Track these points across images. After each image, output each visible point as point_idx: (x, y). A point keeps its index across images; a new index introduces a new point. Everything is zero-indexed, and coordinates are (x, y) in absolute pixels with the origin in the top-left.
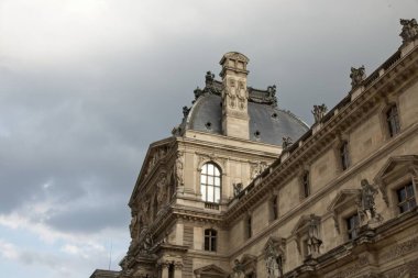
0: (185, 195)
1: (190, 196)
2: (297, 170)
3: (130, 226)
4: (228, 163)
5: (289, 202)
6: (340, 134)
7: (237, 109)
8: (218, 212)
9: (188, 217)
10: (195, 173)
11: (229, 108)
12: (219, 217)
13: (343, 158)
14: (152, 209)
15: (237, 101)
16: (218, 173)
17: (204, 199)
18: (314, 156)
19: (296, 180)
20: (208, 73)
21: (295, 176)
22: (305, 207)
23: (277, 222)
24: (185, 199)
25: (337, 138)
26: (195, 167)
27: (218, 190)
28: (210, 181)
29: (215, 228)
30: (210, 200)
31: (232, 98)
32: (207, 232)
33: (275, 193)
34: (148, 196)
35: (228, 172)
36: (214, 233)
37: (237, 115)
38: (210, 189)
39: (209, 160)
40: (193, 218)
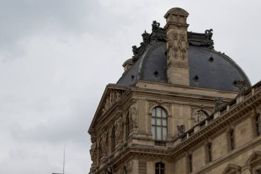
0: (139, 136)
1: (143, 136)
2: (225, 127)
3: (91, 151)
4: (173, 107)
5: (220, 150)
6: (255, 109)
7: (179, 60)
8: (165, 148)
9: (142, 154)
10: (147, 117)
11: (172, 59)
12: (167, 152)
13: (257, 125)
14: (110, 139)
15: (179, 52)
16: (164, 115)
17: (153, 137)
18: (237, 120)
19: (224, 135)
20: (155, 22)
21: (224, 131)
22: (231, 157)
23: (211, 164)
24: (139, 139)
25: (253, 111)
26: (146, 111)
27: (165, 130)
28: (159, 122)
29: (164, 162)
30: (159, 138)
31: (176, 50)
32: (157, 165)
33: (210, 141)
34: (106, 128)
35: (173, 115)
36: (163, 165)
37: (179, 65)
38: (159, 130)
39: (157, 105)
40: (146, 154)
